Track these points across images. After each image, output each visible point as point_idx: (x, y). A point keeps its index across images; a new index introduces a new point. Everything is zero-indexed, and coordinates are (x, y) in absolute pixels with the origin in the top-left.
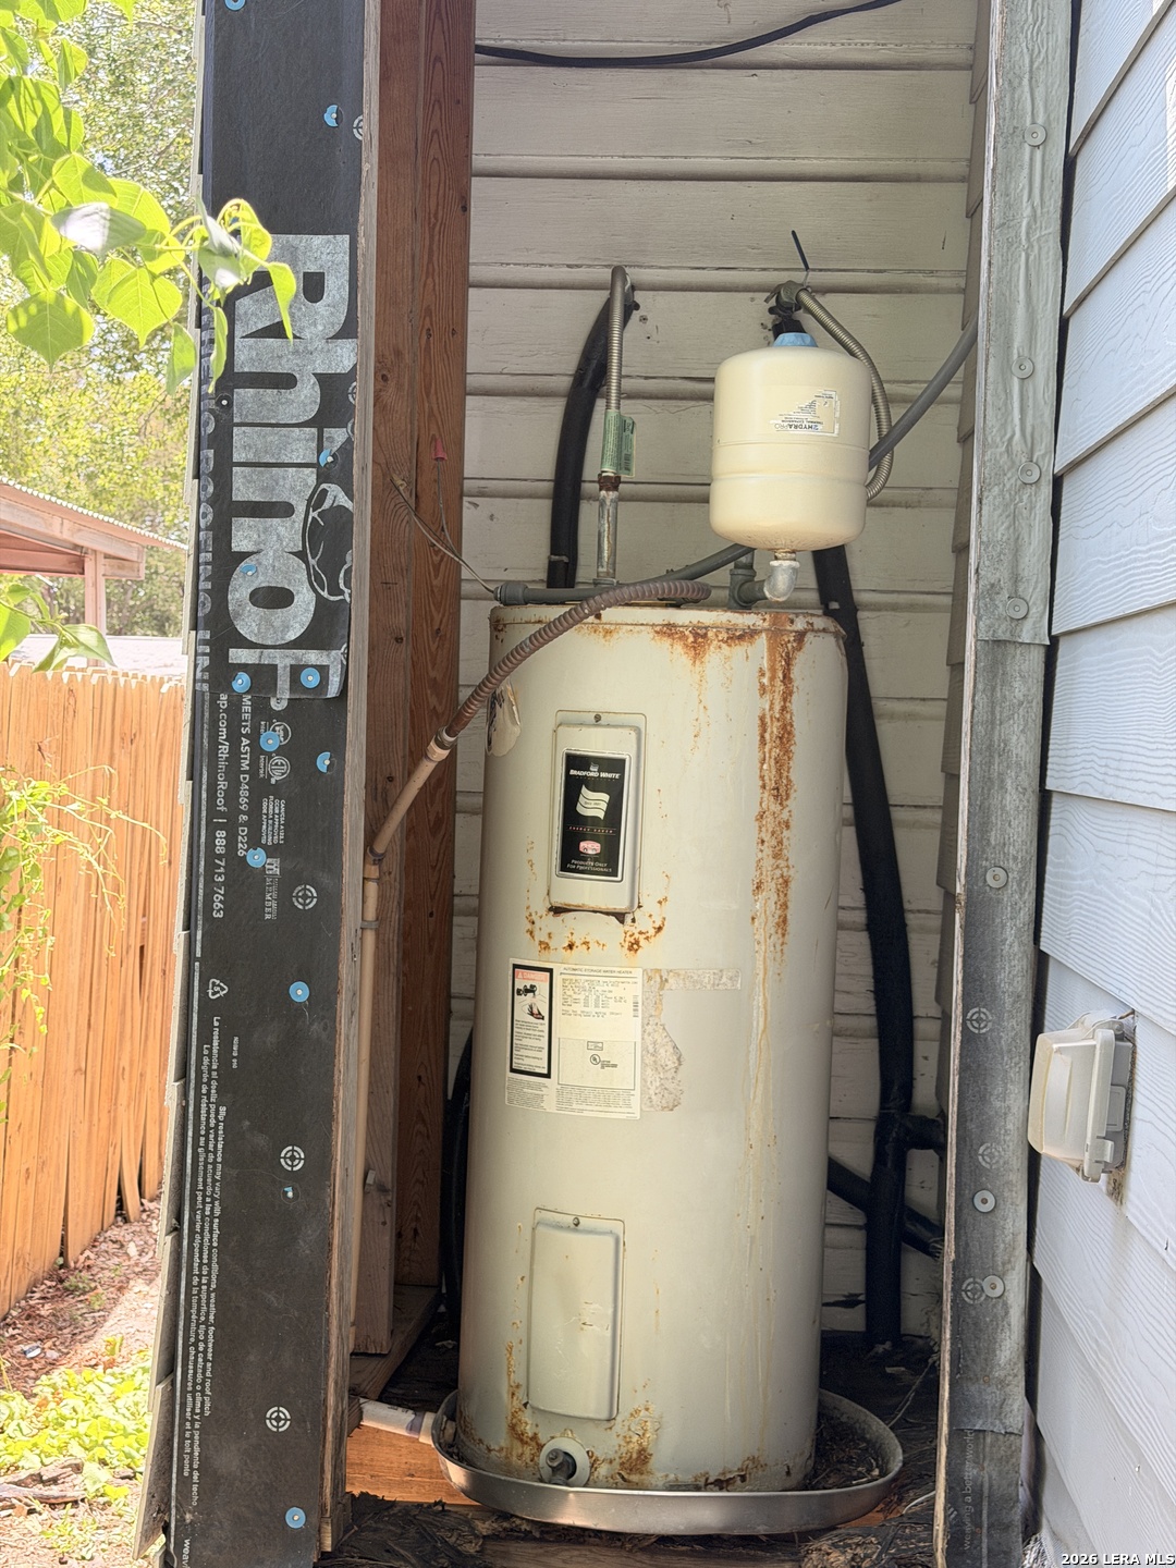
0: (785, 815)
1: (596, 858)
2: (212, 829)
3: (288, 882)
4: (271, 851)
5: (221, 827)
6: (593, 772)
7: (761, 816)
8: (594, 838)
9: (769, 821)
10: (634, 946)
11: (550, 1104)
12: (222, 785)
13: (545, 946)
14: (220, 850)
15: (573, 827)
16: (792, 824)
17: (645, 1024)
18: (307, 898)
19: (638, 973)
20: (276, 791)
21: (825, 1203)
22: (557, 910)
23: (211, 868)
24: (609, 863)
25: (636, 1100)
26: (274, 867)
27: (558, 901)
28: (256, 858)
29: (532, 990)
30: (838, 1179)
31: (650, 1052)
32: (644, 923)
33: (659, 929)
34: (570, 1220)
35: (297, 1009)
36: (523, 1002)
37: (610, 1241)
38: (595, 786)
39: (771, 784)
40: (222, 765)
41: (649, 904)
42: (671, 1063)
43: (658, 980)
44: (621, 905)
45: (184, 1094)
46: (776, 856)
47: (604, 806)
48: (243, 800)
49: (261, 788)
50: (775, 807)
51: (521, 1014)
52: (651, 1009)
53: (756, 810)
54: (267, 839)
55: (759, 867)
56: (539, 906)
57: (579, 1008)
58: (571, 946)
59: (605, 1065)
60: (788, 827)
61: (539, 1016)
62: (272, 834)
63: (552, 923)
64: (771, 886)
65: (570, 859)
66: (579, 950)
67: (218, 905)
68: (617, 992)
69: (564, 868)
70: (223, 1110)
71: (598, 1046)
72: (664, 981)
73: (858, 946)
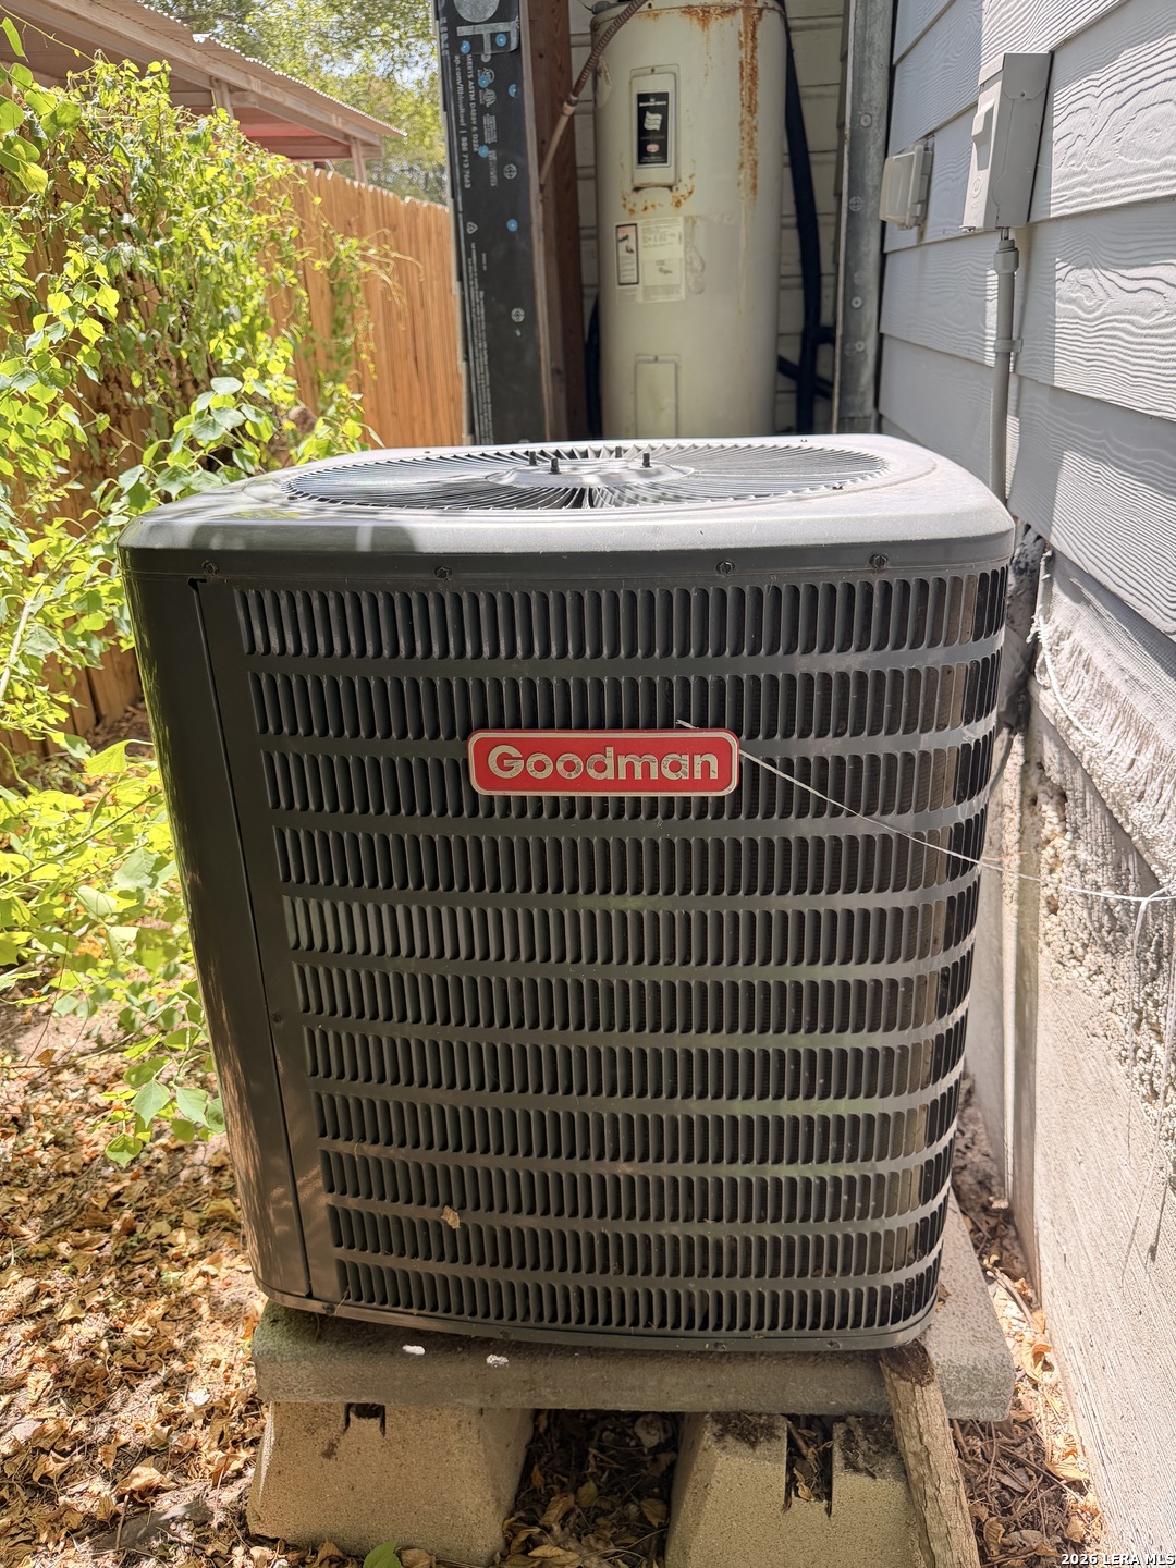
0: (754, 123)
1: (656, 154)
2: (459, 136)
3: (501, 163)
4: (491, 147)
5: (464, 135)
6: (652, 102)
7: (742, 123)
8: (654, 142)
9: (746, 126)
10: (678, 204)
11: (640, 299)
12: (462, 110)
13: (632, 211)
14: (465, 149)
15: (643, 135)
16: (759, 128)
17: (686, 247)
18: (511, 172)
19: (681, 219)
20: (489, 111)
21: (776, 382)
22: (637, 189)
23: (461, 159)
24: (663, 155)
25: (683, 290)
26: (493, 156)
27: (637, 182)
28: (483, 152)
29: (626, 238)
30: (783, 366)
31: (688, 263)
32: (683, 191)
33: (691, 193)
34: (652, 358)
35: (512, 235)
36: (623, 245)
37: (672, 366)
38: (654, 110)
39: (747, 104)
40: (461, 98)
41: (685, 178)
42: (699, 268)
43: (691, 221)
44: (670, 180)
45: (462, 289)
46: (751, 147)
47: (659, 122)
48: (473, 119)
49: (482, 110)
50: (749, 118)
51: (622, 252)
52: (689, 239)
53: (739, 119)
54: (488, 140)
55: (742, 154)
56: (628, 188)
57: (652, 243)
58: (646, 209)
59: (667, 272)
60: (756, 130)
61: (632, 251)
62: (490, 137)
63: (635, 197)
64: (748, 165)
65: (643, 156)
66: (650, 210)
67: (467, 181)
68: (670, 231)
69: (640, 162)
70: (482, 293)
71: (662, 262)
72: (694, 222)
73: (792, 236)
